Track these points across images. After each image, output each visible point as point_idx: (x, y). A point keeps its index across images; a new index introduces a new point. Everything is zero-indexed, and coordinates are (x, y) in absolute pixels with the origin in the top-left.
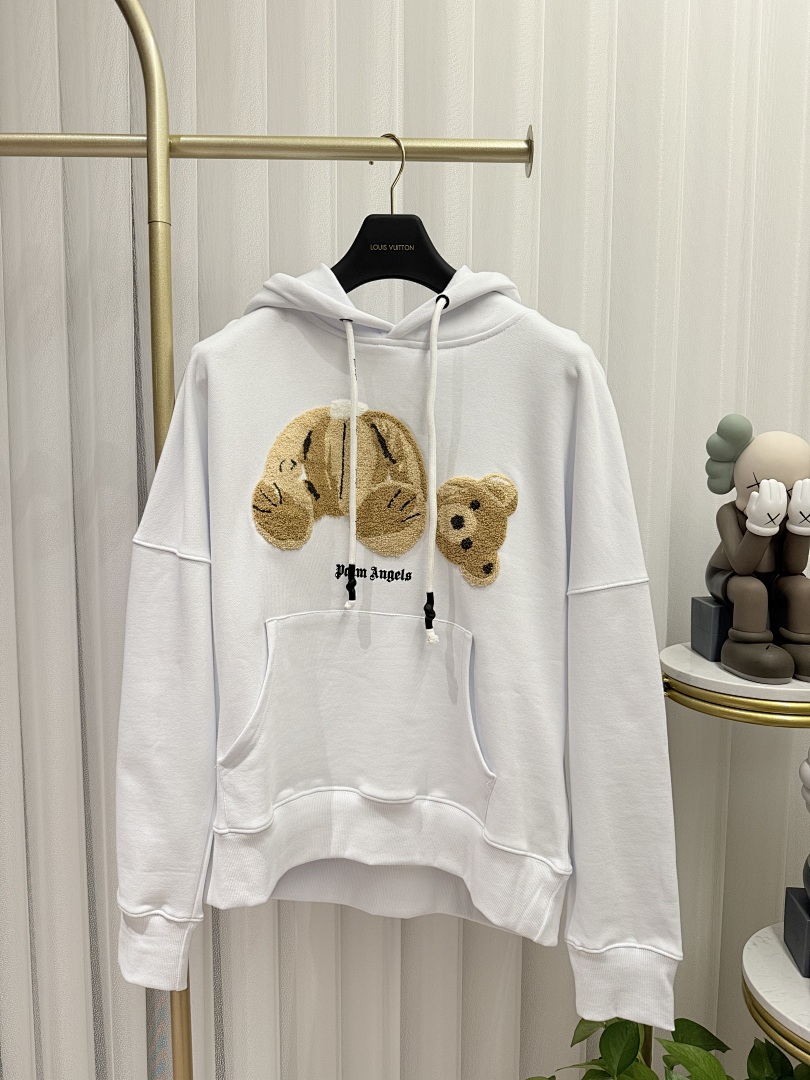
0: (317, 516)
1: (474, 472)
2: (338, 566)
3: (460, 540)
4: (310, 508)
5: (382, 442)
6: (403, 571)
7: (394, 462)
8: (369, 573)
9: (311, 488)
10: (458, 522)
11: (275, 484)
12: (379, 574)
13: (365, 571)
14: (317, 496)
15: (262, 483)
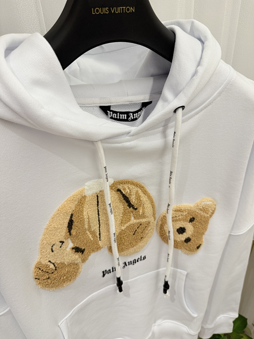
2: (103, 272)
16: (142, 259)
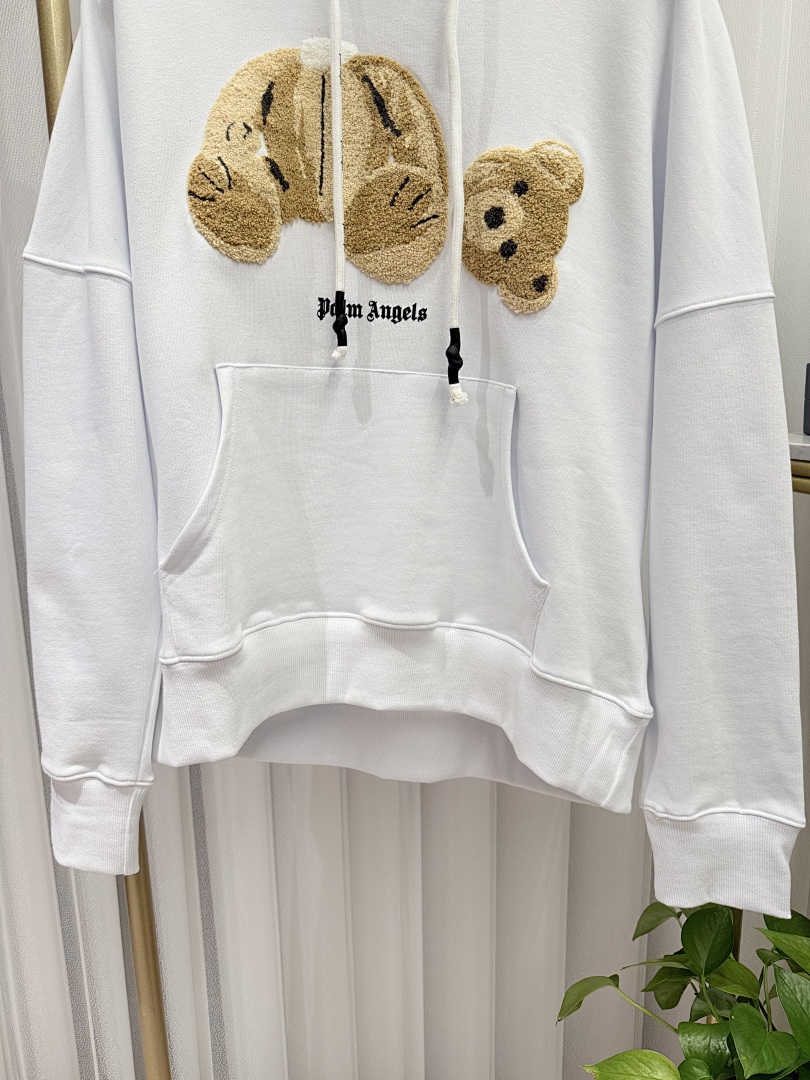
0: (287, 218)
1: (517, 139)
2: (321, 300)
3: (497, 244)
4: (274, 200)
5: (379, 103)
6: (414, 306)
7: (398, 133)
8: (366, 310)
9: (275, 170)
10: (495, 217)
11: (219, 158)
12: (380, 312)
13: (360, 307)
14: (285, 186)
15: (201, 158)
16: (417, 315)
